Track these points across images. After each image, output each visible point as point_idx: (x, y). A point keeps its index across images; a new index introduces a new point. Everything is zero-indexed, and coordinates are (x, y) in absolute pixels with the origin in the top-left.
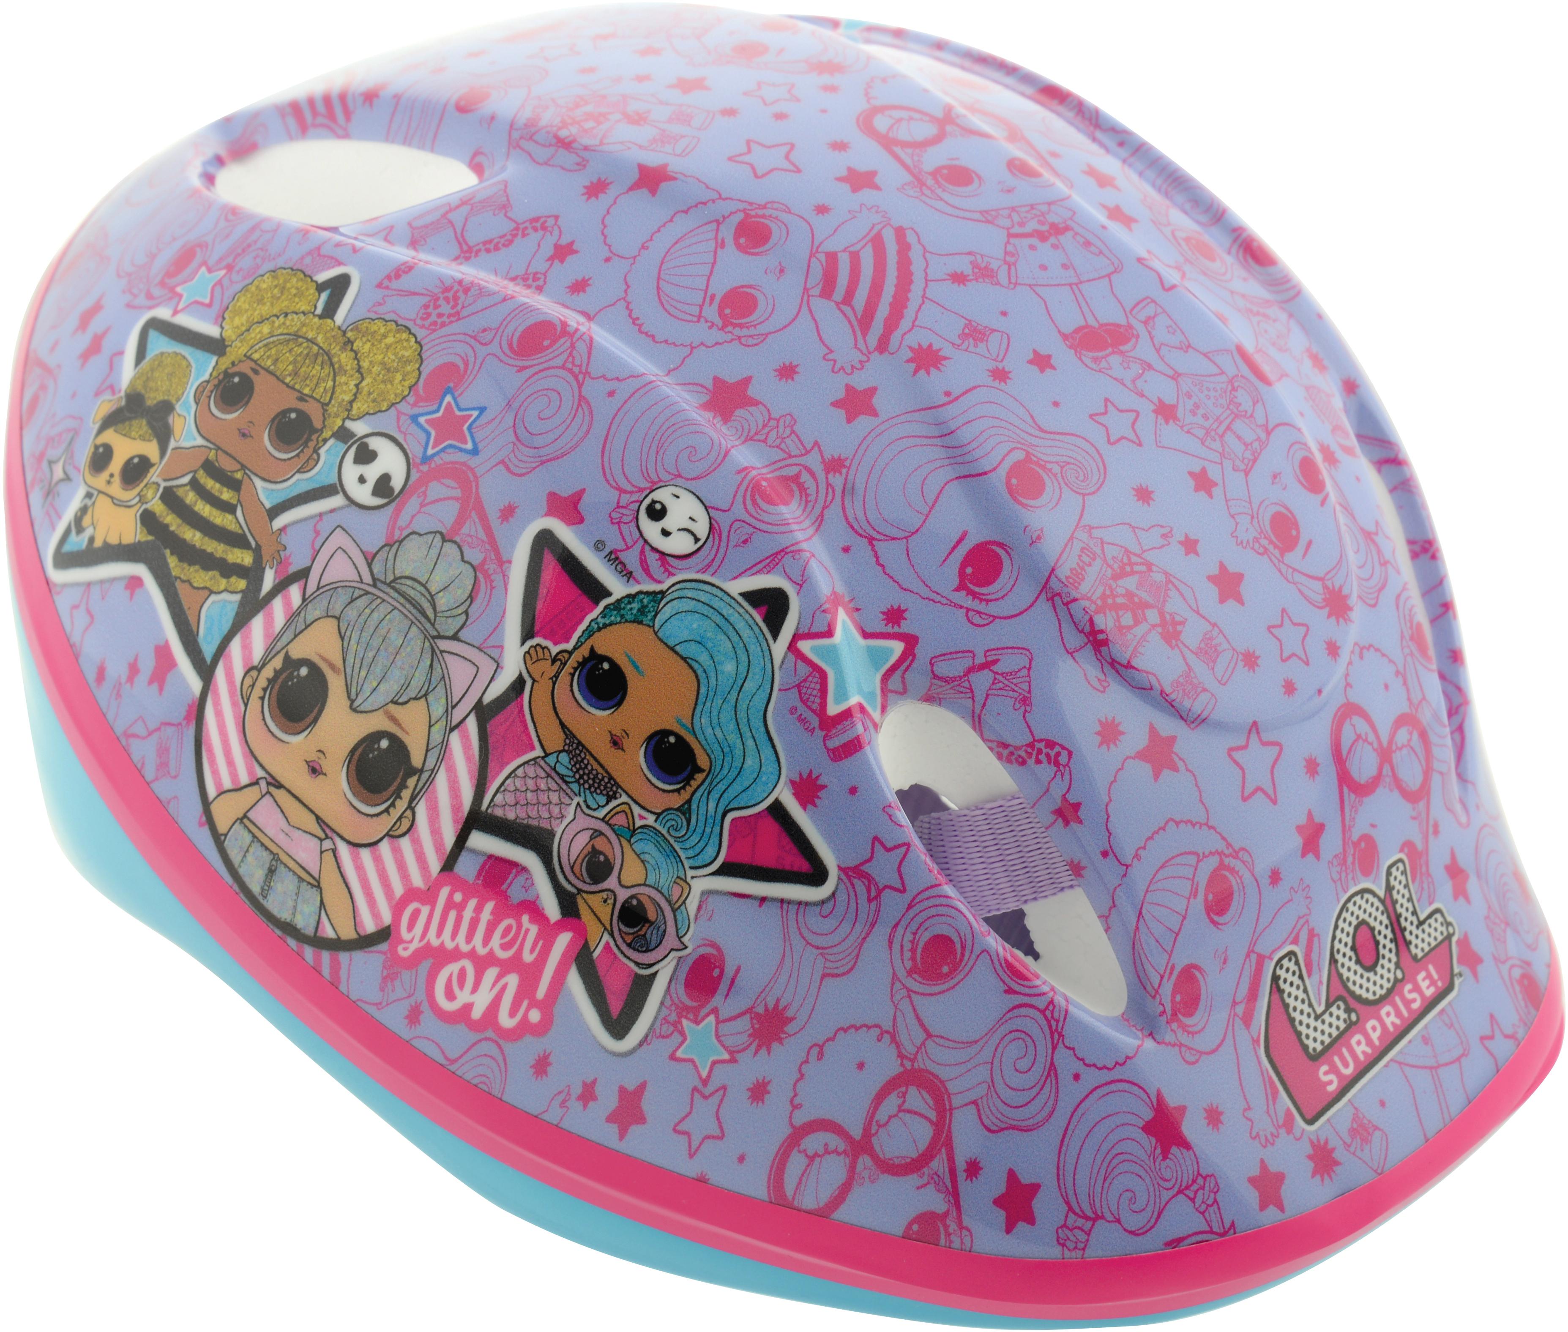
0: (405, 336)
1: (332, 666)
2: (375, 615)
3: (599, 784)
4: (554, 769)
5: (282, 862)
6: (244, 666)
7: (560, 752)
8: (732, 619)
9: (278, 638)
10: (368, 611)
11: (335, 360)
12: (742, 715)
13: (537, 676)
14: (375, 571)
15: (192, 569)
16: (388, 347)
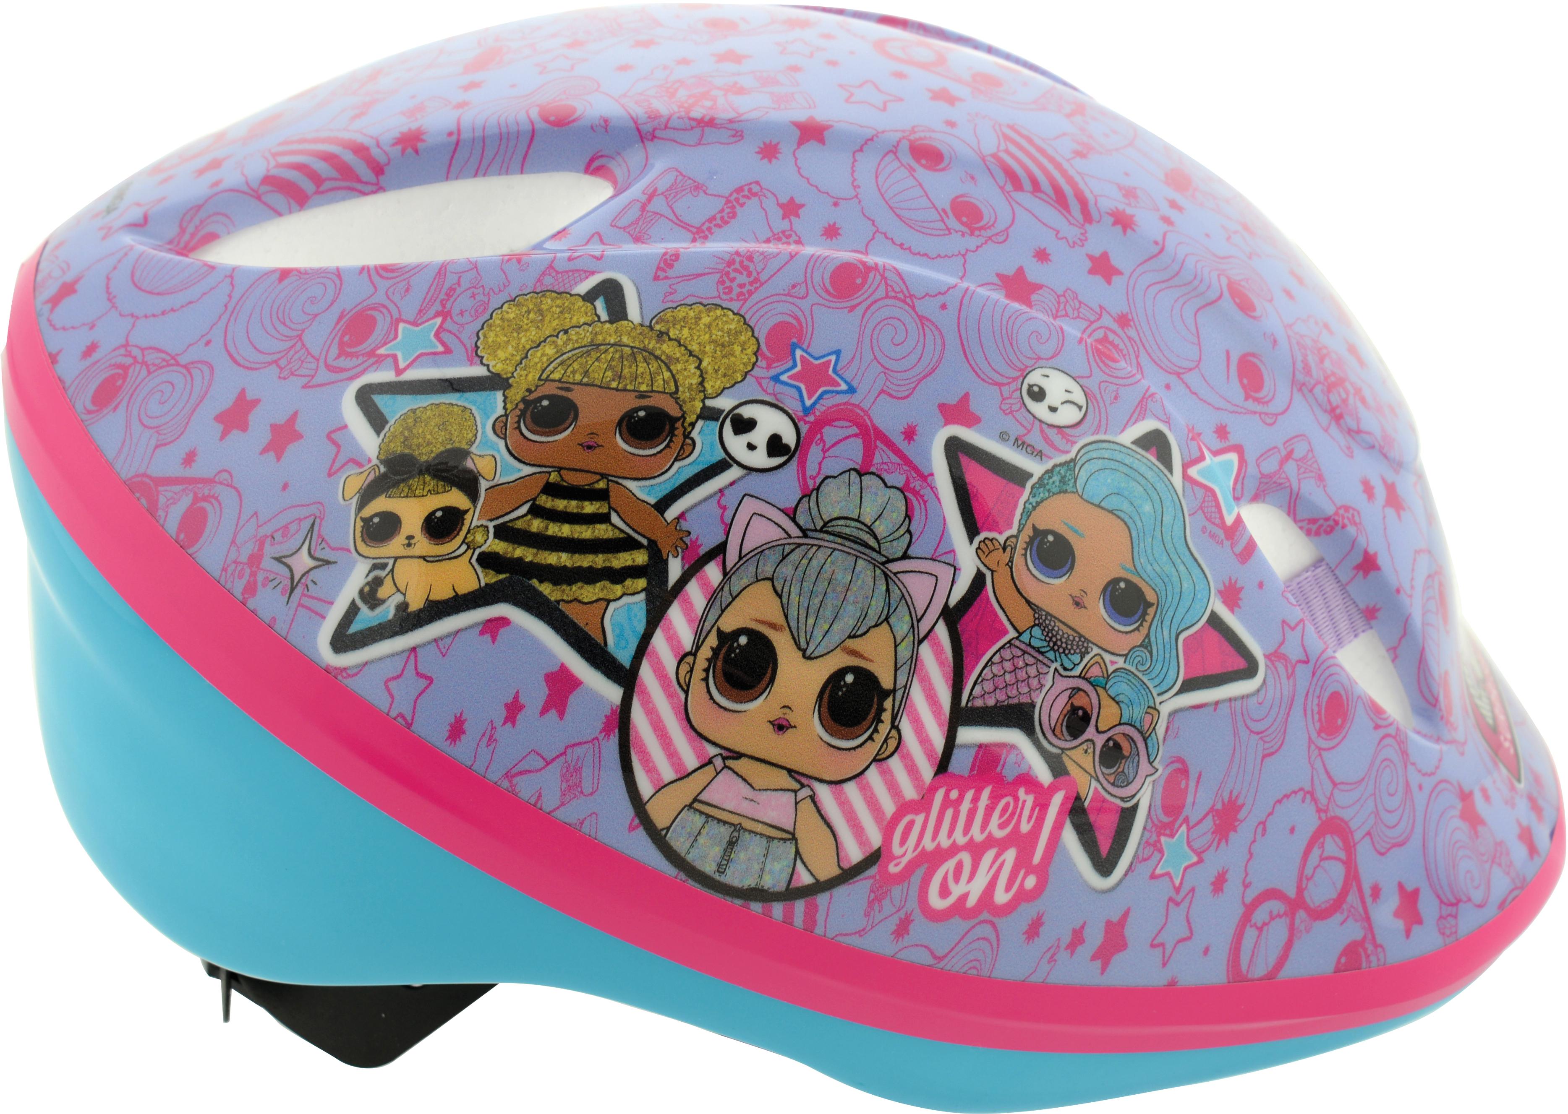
0: (719, 312)
1: (773, 626)
2: (814, 562)
3: (1072, 645)
4: (1030, 645)
5: (746, 830)
6: (676, 656)
7: (1032, 627)
8: (1135, 466)
9: (703, 619)
10: (805, 562)
11: (658, 353)
12: (1169, 546)
13: (994, 567)
14: (801, 523)
15: (574, 588)
16: (709, 326)
